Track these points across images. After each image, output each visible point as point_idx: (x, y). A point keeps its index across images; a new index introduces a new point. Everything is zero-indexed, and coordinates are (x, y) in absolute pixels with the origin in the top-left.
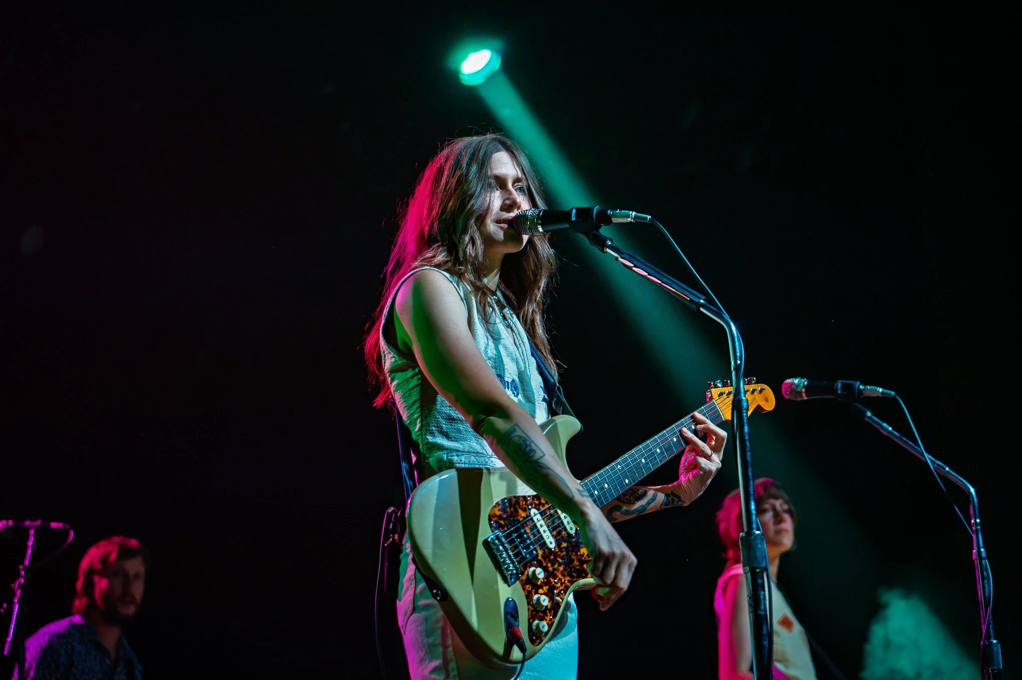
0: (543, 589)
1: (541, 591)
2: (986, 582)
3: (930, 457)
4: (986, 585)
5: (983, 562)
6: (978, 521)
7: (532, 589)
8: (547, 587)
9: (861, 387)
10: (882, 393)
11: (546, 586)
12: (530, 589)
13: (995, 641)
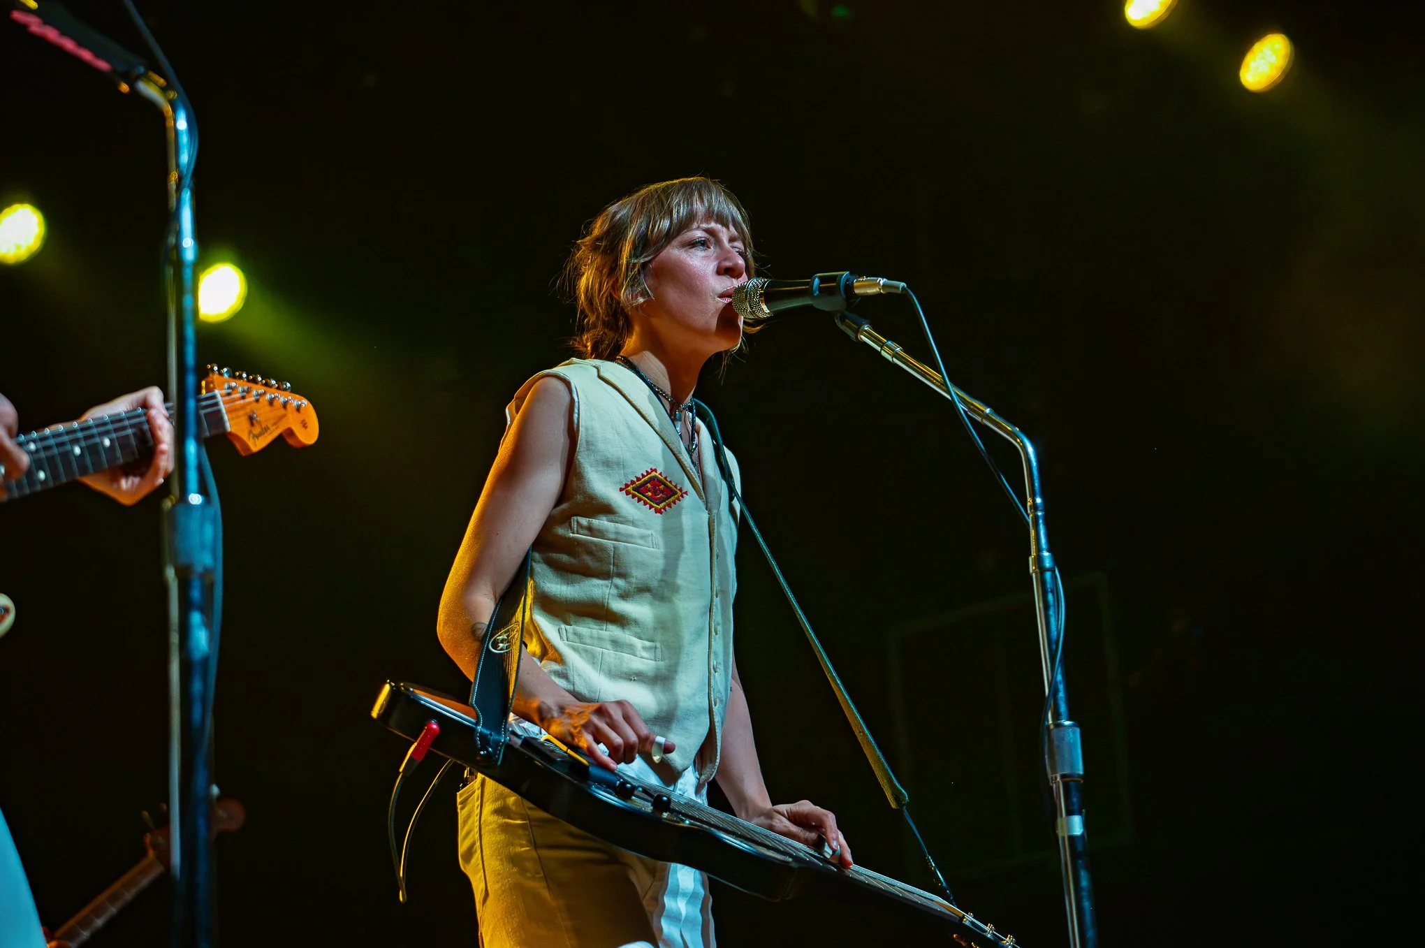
3: (959, 392)
6: (1039, 501)
9: (852, 280)
10: (886, 287)
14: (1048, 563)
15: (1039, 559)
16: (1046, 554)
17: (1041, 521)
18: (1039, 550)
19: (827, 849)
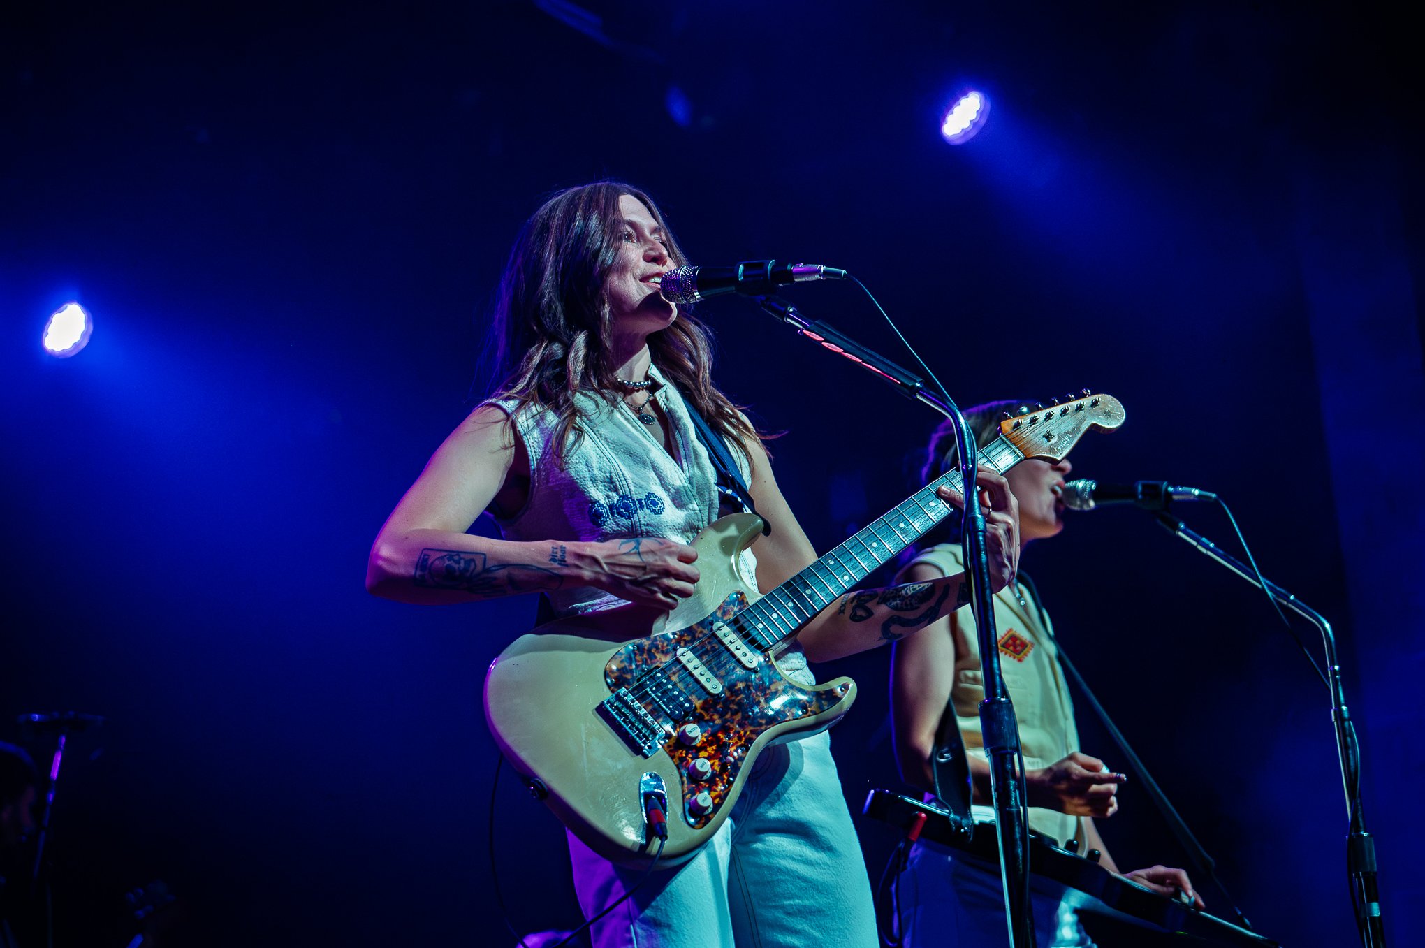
0: (706, 751)
1: (703, 754)
2: (1350, 752)
3: (1267, 582)
4: (1351, 756)
5: (1346, 724)
6: (1337, 668)
7: (687, 755)
8: (714, 747)
9: (1170, 489)
10: (1200, 496)
11: (711, 745)
12: (684, 755)
13: (1366, 834)
14: (1346, 715)
15: (1339, 713)
16: (1344, 708)
17: (1339, 683)
18: (1338, 704)
19: (1183, 895)
